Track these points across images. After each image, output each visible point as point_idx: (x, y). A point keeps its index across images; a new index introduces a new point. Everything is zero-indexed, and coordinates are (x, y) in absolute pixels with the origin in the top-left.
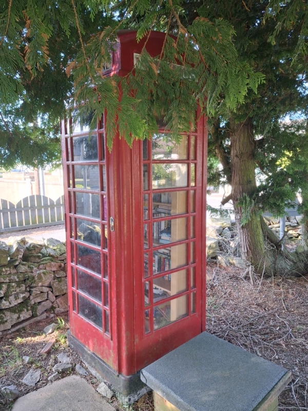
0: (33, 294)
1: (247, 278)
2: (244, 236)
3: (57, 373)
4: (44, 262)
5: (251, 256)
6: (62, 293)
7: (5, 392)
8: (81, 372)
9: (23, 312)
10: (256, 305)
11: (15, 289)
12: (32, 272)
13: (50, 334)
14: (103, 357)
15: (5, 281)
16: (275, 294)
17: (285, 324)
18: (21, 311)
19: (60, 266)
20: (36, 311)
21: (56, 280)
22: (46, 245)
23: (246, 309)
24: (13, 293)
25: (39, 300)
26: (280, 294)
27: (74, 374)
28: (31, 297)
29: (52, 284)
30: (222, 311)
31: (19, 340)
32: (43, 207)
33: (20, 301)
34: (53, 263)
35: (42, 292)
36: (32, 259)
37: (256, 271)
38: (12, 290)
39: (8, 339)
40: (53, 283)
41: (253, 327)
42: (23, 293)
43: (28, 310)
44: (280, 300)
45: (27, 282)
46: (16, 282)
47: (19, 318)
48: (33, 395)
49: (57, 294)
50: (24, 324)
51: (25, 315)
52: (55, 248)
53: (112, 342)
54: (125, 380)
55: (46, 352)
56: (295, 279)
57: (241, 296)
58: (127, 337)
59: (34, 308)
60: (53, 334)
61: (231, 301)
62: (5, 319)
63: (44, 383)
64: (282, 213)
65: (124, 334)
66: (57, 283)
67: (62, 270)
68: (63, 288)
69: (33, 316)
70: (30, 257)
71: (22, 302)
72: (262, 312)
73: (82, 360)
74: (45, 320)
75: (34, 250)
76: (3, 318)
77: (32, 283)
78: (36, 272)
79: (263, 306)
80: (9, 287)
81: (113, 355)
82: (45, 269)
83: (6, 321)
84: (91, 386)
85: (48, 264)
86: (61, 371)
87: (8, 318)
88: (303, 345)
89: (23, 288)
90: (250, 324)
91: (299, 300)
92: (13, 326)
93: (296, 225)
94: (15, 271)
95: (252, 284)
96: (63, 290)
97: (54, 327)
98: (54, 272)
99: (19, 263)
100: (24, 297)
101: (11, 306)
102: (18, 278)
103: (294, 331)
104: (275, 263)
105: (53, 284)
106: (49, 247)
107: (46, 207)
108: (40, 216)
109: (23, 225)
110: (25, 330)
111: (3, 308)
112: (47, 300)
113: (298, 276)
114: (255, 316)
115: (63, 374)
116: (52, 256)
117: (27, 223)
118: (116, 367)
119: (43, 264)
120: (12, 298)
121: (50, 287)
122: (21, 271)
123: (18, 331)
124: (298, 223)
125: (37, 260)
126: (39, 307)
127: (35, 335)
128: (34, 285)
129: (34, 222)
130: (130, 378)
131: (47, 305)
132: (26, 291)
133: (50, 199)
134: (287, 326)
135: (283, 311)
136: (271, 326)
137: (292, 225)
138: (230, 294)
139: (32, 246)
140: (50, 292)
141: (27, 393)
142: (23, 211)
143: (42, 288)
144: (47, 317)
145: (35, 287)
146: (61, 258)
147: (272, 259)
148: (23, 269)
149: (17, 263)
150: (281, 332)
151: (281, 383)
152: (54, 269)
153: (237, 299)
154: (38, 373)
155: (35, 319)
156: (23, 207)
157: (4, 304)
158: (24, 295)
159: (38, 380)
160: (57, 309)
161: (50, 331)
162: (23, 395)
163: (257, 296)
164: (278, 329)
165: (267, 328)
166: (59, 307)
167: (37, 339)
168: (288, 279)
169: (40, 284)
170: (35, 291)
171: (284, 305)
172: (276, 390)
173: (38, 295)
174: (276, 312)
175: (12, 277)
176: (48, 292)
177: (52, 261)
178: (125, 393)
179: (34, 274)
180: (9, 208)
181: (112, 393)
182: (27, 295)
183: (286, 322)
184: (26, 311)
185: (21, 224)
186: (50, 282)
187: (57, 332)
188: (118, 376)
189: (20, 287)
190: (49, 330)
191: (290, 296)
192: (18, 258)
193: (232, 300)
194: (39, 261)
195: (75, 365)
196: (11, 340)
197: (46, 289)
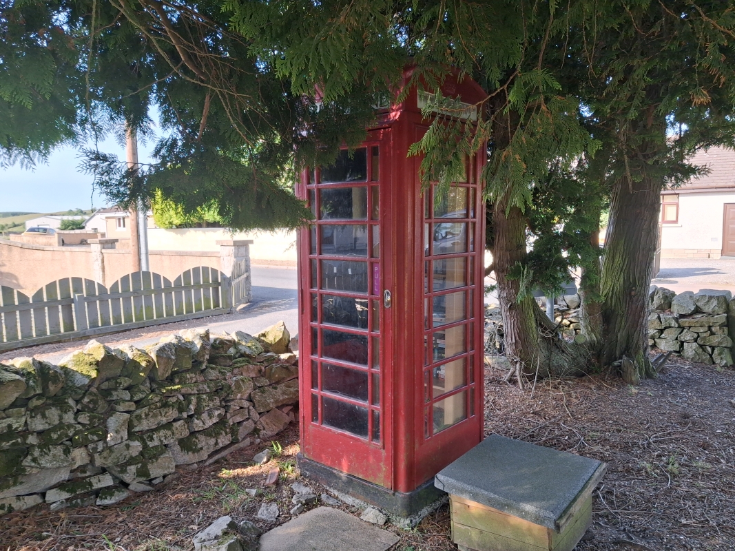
0: (231, 411)
1: (512, 381)
2: (512, 321)
3: (300, 504)
4: (239, 365)
5: (521, 348)
6: (268, 409)
7: (246, 527)
8: (330, 502)
9: (221, 436)
10: (533, 413)
11: (207, 404)
12: (226, 380)
13: (265, 463)
14: (367, 476)
15: (193, 392)
16: (554, 399)
17: (574, 433)
18: (217, 435)
19: (260, 371)
20: (237, 434)
21: (257, 391)
22: (236, 340)
23: (520, 420)
24: (206, 408)
25: (238, 419)
26: (561, 399)
27: (321, 505)
28: (228, 415)
29: (252, 395)
30: (489, 423)
31: (225, 473)
32: (163, 290)
33: (215, 420)
34: (250, 366)
35: (241, 408)
36: (221, 360)
37: (526, 369)
38: (204, 404)
39: (209, 473)
40: (255, 394)
41: (535, 439)
42: (218, 409)
43: (226, 433)
44: (562, 406)
45: (222, 392)
46: (206, 393)
47: (217, 443)
48: (277, 531)
49: (262, 410)
50: (223, 454)
51: (224, 440)
52: (250, 345)
53: (383, 452)
54: (404, 498)
55: (273, 483)
56: (577, 380)
57: (509, 403)
58: (407, 440)
59: (234, 432)
60: (269, 463)
61: (498, 411)
62: (199, 446)
63: (286, 517)
64: (558, 289)
65: (402, 438)
66: (259, 394)
67: (262, 376)
68: (269, 401)
69: (232, 443)
70: (218, 358)
71: (217, 423)
72: (542, 421)
73: (328, 488)
74: (250, 448)
75: (222, 347)
76: (197, 445)
77: (228, 394)
78: (232, 380)
79: (542, 414)
80: (199, 400)
81: (385, 468)
82: (242, 374)
83: (201, 449)
84: (351, 515)
85: (245, 367)
86: (304, 502)
87: (203, 444)
88: (601, 453)
89: (217, 402)
90: (530, 436)
91: (586, 404)
92: (210, 456)
93: (566, 308)
94: (201, 378)
95: (521, 388)
96: (269, 404)
97: (269, 455)
98: (252, 378)
99: (207, 367)
100: (219, 415)
101: (205, 427)
102: (209, 387)
103: (587, 439)
104: (549, 359)
105: (254, 397)
106: (240, 344)
107: (158, 291)
108: (149, 307)
109: (121, 323)
110: (226, 460)
111: (196, 430)
112: (248, 419)
113: (580, 375)
114: (534, 427)
115: (309, 505)
116: (248, 356)
117: (128, 319)
118: (390, 484)
119: (238, 367)
120: (205, 416)
121: (250, 400)
122: (210, 378)
123: (217, 462)
124: (568, 306)
125: (229, 362)
126: (241, 429)
127: (245, 466)
128: (232, 397)
129: (139, 318)
130: (410, 495)
131: (249, 425)
132: (221, 406)
133: (164, 277)
134: (578, 434)
135: (569, 419)
136: (557, 436)
137: (560, 309)
138: (494, 403)
139: (217, 342)
140: (251, 408)
141: (270, 529)
142: (121, 299)
143: (241, 402)
144: (252, 443)
145: (233, 400)
146: (260, 359)
147: (545, 353)
148: (214, 375)
149: (204, 367)
150: (571, 441)
151: (597, 474)
152: (253, 375)
153: (506, 407)
154: (274, 508)
155: (236, 445)
156: (120, 292)
157: (197, 424)
158: (219, 412)
159: (277, 515)
160: (263, 432)
161: (265, 460)
162: (266, 532)
163: (531, 403)
164: (567, 438)
165: (553, 439)
166: (264, 429)
167: (249, 470)
168: (567, 380)
169: (239, 396)
170: (234, 406)
171: (568, 412)
172: (593, 479)
173: (237, 412)
174: (560, 420)
175: (201, 387)
176: (248, 408)
177: (249, 363)
178: (405, 513)
179: (229, 381)
180: (97, 294)
181: (386, 518)
182: (222, 411)
183: (575, 430)
184: (224, 435)
185: (117, 321)
186: (250, 394)
187: (275, 461)
188: (394, 494)
189: (213, 401)
190: (262, 458)
191: (574, 400)
192: (204, 359)
193: (500, 410)
194: (231, 363)
195: (320, 495)
196: (213, 473)
197: (246, 404)
